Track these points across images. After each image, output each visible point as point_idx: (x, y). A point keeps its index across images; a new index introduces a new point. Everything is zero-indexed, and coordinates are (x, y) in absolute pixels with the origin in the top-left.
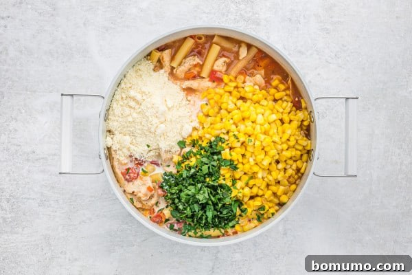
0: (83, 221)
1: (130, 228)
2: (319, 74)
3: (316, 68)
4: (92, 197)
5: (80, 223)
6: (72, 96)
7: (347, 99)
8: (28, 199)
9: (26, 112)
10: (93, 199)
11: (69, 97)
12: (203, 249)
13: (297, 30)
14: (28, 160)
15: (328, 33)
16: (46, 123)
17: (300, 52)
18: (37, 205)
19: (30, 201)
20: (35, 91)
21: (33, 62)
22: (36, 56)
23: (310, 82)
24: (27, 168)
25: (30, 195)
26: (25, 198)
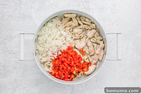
0: (28, 75)
1: (44, 77)
3: (109, 25)
4: (31, 67)
5: (27, 75)
6: (24, 34)
7: (117, 34)
9: (10, 37)
10: (32, 67)
11: (23, 34)
12: (68, 85)
13: (103, 12)
14: (10, 53)
16: (17, 41)
17: (104, 20)
18: (12, 69)
19: (10, 67)
20: (13, 30)
21: (13, 20)
22: (14, 18)
23: (107, 30)
24: (10, 56)
25: (10, 65)
26: (9, 66)
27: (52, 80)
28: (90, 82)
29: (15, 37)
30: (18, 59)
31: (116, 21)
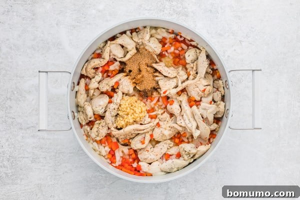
0: (66, 172)
2: (235, 50)
3: (233, 46)
4: (71, 153)
5: (63, 173)
6: (47, 72)
7: (253, 71)
8: (24, 158)
13: (217, 18)
14: (21, 129)
15: (240, 19)
16: (33, 100)
17: (220, 34)
18: (30, 162)
20: (23, 77)
21: (20, 55)
22: (22, 50)
23: (229, 56)
24: (21, 134)
25: (24, 155)
26: (21, 157)
27: (120, 179)
28: (203, 173)
29: (30, 91)
30: (39, 139)
31: (247, 35)
